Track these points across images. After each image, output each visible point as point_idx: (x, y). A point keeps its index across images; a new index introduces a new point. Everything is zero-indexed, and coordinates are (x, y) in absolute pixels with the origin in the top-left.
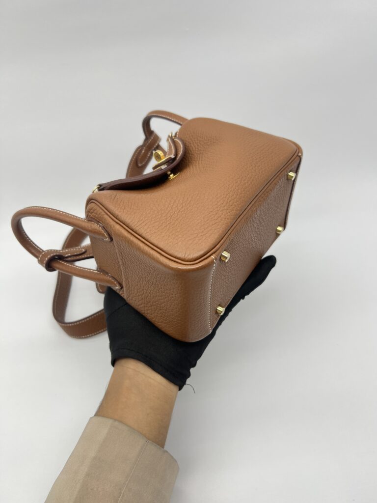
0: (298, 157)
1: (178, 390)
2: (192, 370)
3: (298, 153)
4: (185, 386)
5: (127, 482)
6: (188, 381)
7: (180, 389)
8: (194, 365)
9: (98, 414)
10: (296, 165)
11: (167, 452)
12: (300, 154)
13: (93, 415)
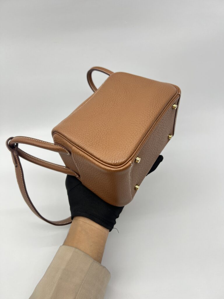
0: (178, 95)
1: (109, 231)
2: (117, 220)
3: (178, 92)
4: (113, 229)
5: (83, 284)
6: (115, 226)
7: (110, 231)
8: (118, 217)
10: (177, 100)
11: (105, 267)
12: (179, 93)
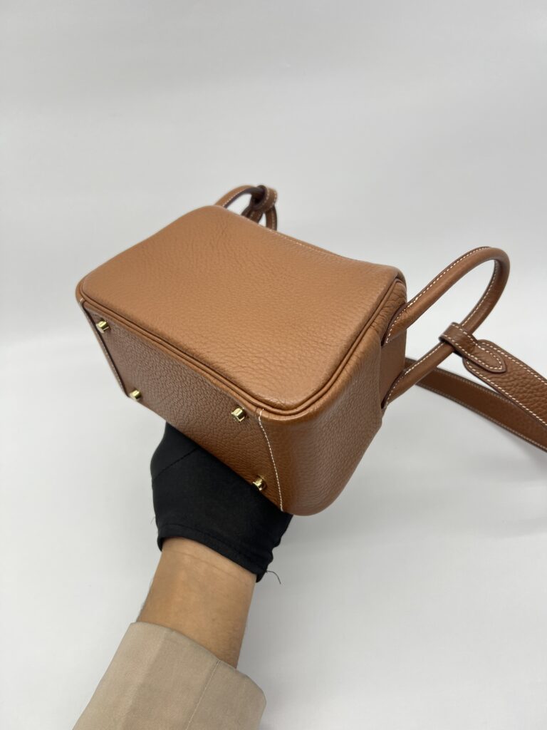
9: (141, 619)
13: (134, 620)
